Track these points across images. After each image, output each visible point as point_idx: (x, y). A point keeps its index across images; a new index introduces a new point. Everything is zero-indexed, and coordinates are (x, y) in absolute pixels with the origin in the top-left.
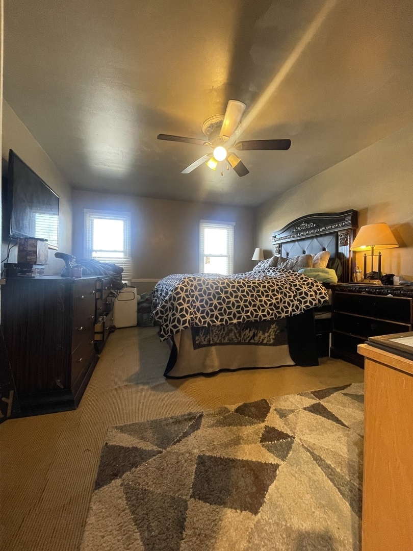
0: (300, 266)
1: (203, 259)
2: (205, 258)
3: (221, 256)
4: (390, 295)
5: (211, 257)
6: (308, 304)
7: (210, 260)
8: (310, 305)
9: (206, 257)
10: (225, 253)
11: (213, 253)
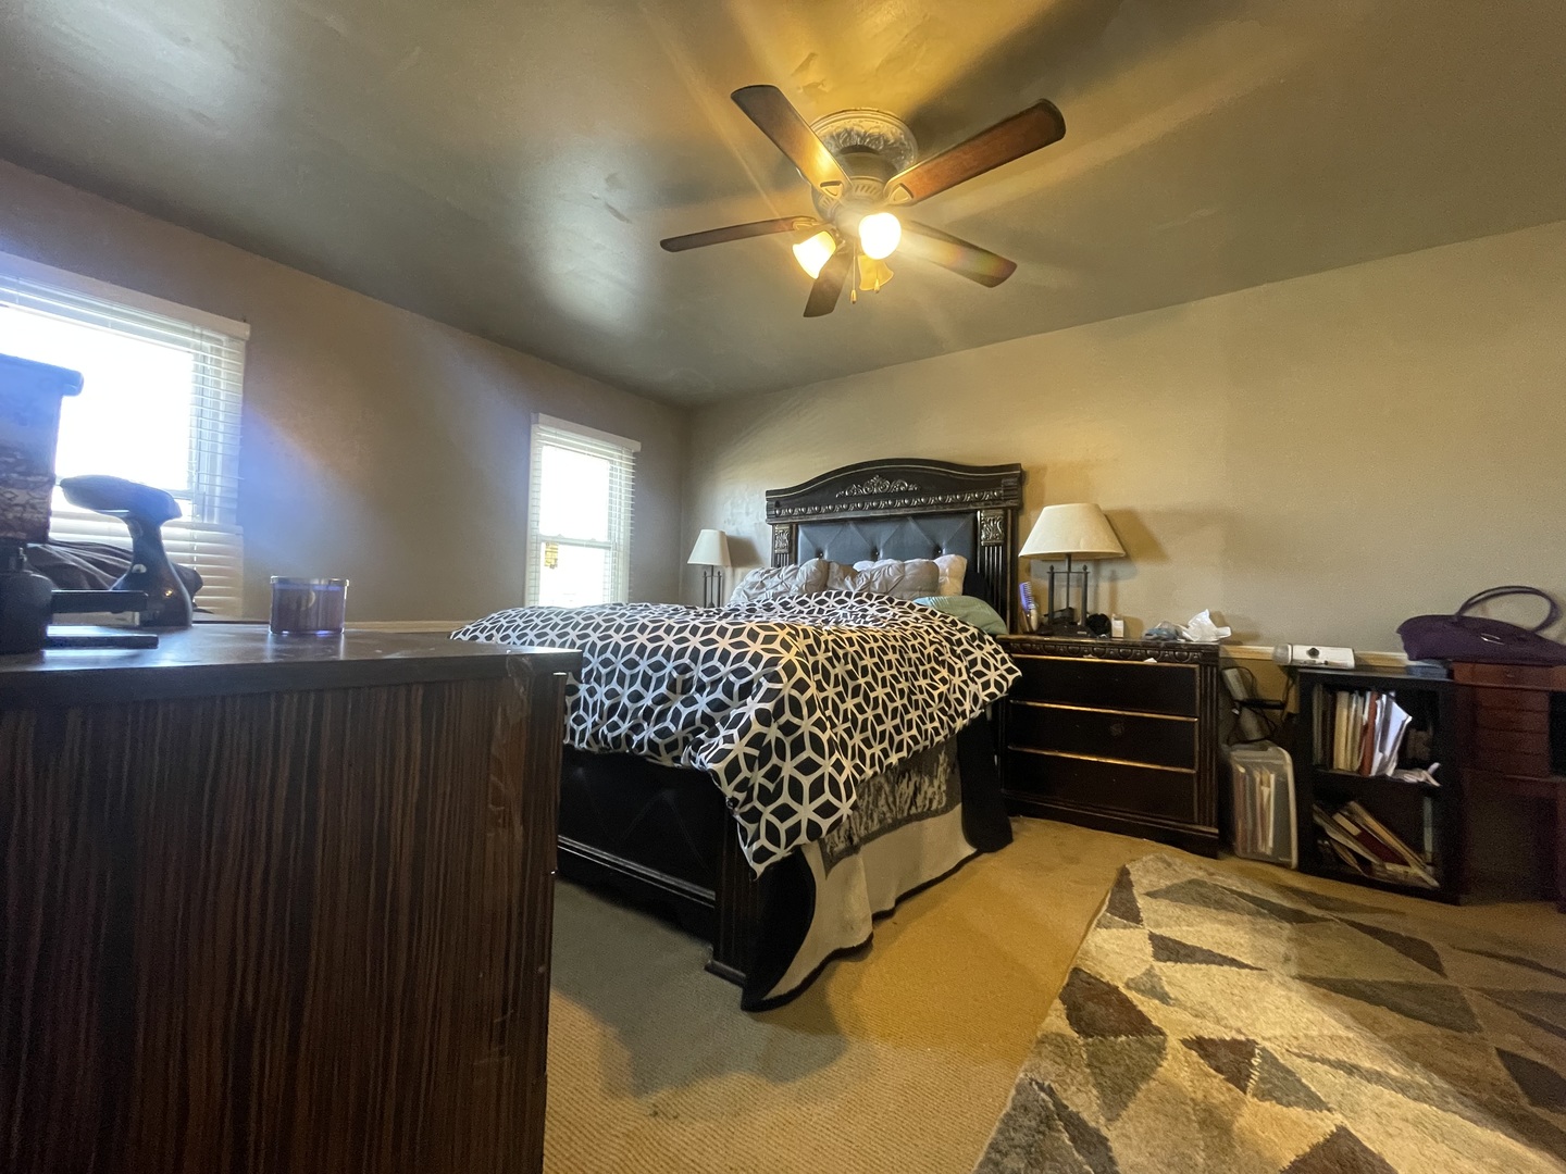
0: (913, 590)
1: (538, 549)
2: (543, 545)
3: (591, 545)
4: (1151, 661)
5: (560, 547)
6: (993, 689)
7: (558, 556)
8: (997, 692)
9: (547, 544)
10: (602, 538)
11: (568, 534)
